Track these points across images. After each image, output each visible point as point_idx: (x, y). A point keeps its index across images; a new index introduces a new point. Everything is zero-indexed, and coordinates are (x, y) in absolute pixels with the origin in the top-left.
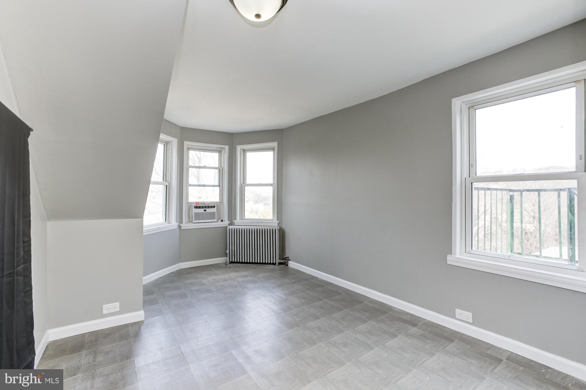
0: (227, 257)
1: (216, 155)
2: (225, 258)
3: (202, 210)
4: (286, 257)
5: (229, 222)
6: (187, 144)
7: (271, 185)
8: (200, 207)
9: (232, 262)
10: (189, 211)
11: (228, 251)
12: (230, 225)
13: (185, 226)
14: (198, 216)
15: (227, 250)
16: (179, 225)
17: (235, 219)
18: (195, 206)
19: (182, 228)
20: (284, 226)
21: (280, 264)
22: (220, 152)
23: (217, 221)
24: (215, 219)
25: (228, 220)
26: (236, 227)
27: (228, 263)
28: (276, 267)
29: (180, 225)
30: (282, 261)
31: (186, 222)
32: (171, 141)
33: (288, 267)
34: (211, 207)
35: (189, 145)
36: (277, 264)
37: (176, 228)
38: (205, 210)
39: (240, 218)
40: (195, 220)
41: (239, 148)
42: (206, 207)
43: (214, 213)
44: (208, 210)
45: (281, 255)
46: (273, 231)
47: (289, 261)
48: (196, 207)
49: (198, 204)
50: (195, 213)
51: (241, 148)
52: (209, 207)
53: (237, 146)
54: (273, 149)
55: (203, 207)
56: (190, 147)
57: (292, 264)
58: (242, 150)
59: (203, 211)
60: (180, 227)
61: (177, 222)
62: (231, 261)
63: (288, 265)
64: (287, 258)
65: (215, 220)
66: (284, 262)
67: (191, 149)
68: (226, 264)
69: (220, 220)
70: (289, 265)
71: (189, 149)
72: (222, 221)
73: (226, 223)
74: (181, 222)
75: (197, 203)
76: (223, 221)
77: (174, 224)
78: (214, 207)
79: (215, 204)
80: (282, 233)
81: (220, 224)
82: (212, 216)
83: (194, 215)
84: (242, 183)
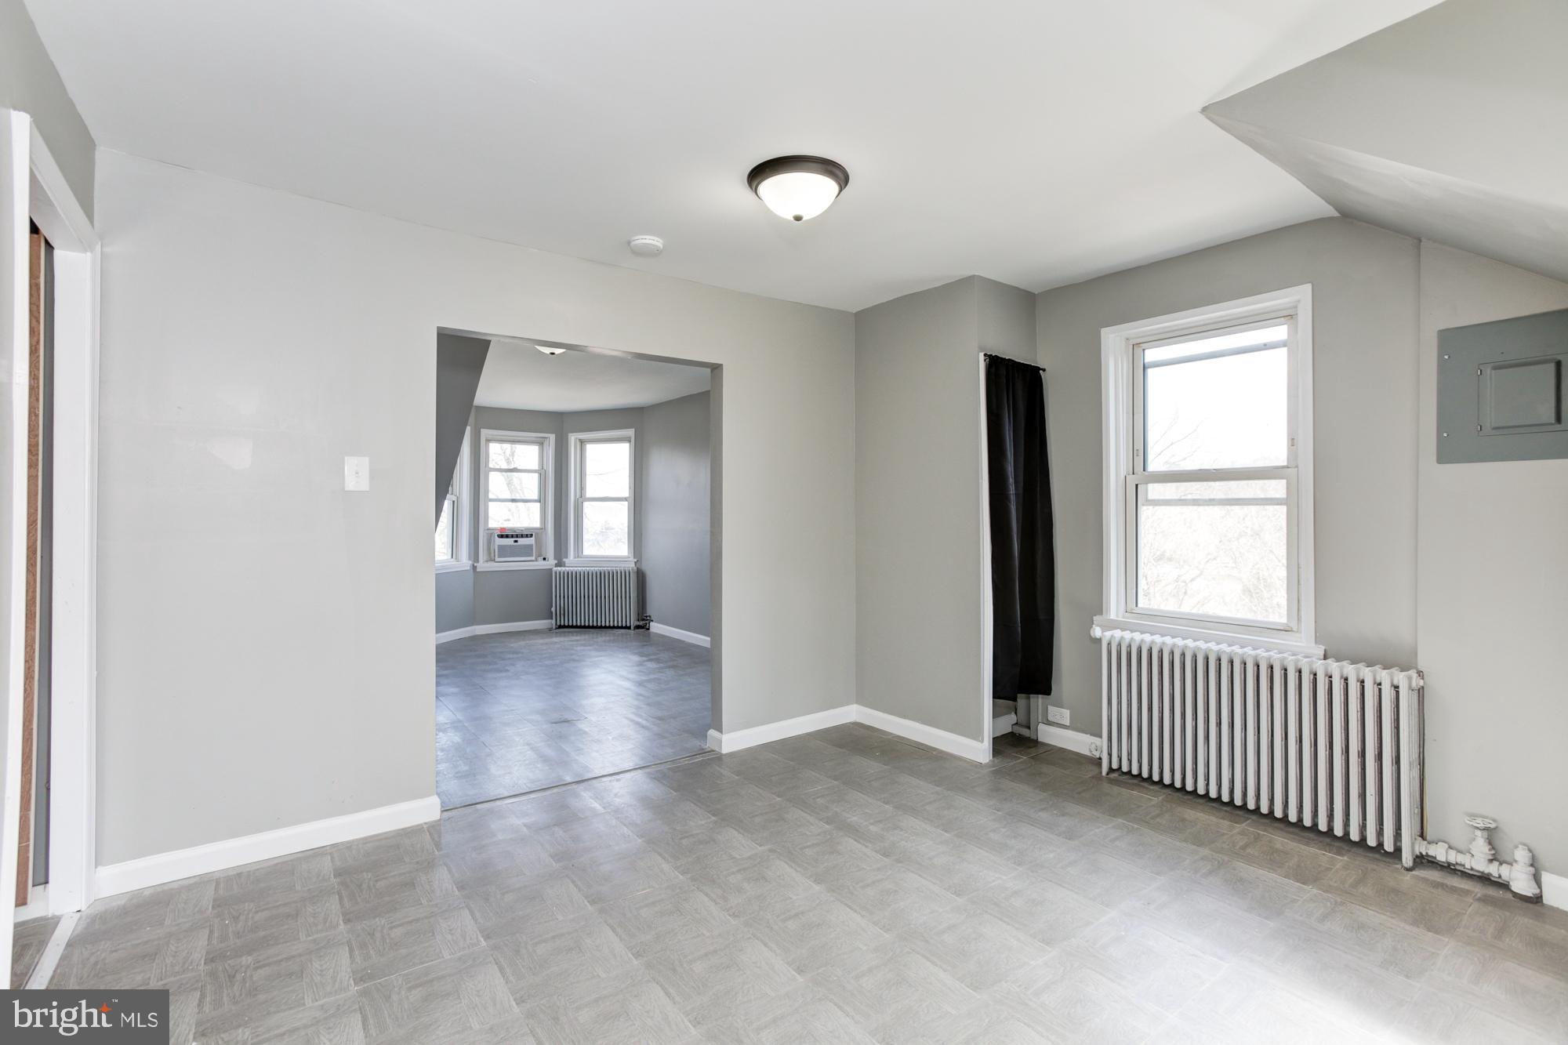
0: (552, 619)
1: (534, 450)
2: (550, 621)
3: (510, 541)
4: (646, 616)
5: (556, 562)
6: (485, 433)
7: (625, 499)
8: (507, 536)
9: (560, 627)
10: (489, 542)
11: (553, 609)
12: (556, 566)
13: (483, 566)
14: (504, 551)
15: (552, 606)
17: (567, 555)
18: (500, 533)
19: (478, 570)
20: (647, 568)
21: (637, 627)
22: (541, 444)
23: (536, 560)
24: (532, 556)
25: (555, 559)
26: (570, 570)
27: (554, 628)
28: (631, 632)
29: (475, 564)
30: (641, 623)
31: (484, 560)
33: (649, 634)
34: (527, 536)
35: (490, 434)
36: (632, 628)
37: (469, 568)
38: (516, 541)
39: (575, 554)
40: (499, 556)
41: (573, 438)
42: (517, 536)
43: (531, 546)
44: (521, 541)
45: (640, 614)
46: (624, 574)
47: (651, 623)
48: (501, 536)
49: (504, 531)
50: (499, 546)
51: (577, 438)
52: (522, 536)
53: (570, 435)
54: (627, 439)
55: (512, 536)
56: (490, 437)
57: (656, 627)
58: (578, 440)
59: (513, 543)
60: (474, 568)
61: (470, 559)
62: (558, 624)
63: (649, 629)
64: (648, 618)
65: (533, 558)
66: (643, 624)
67: (492, 441)
68: (550, 629)
69: (540, 558)
70: (652, 630)
71: (488, 441)
72: (544, 559)
73: (551, 562)
74: (476, 559)
75: (502, 529)
76: (546, 559)
77: (465, 562)
78: (531, 536)
79: (533, 530)
80: (641, 577)
81: (541, 564)
82: (527, 551)
83: (499, 550)
84: (578, 496)
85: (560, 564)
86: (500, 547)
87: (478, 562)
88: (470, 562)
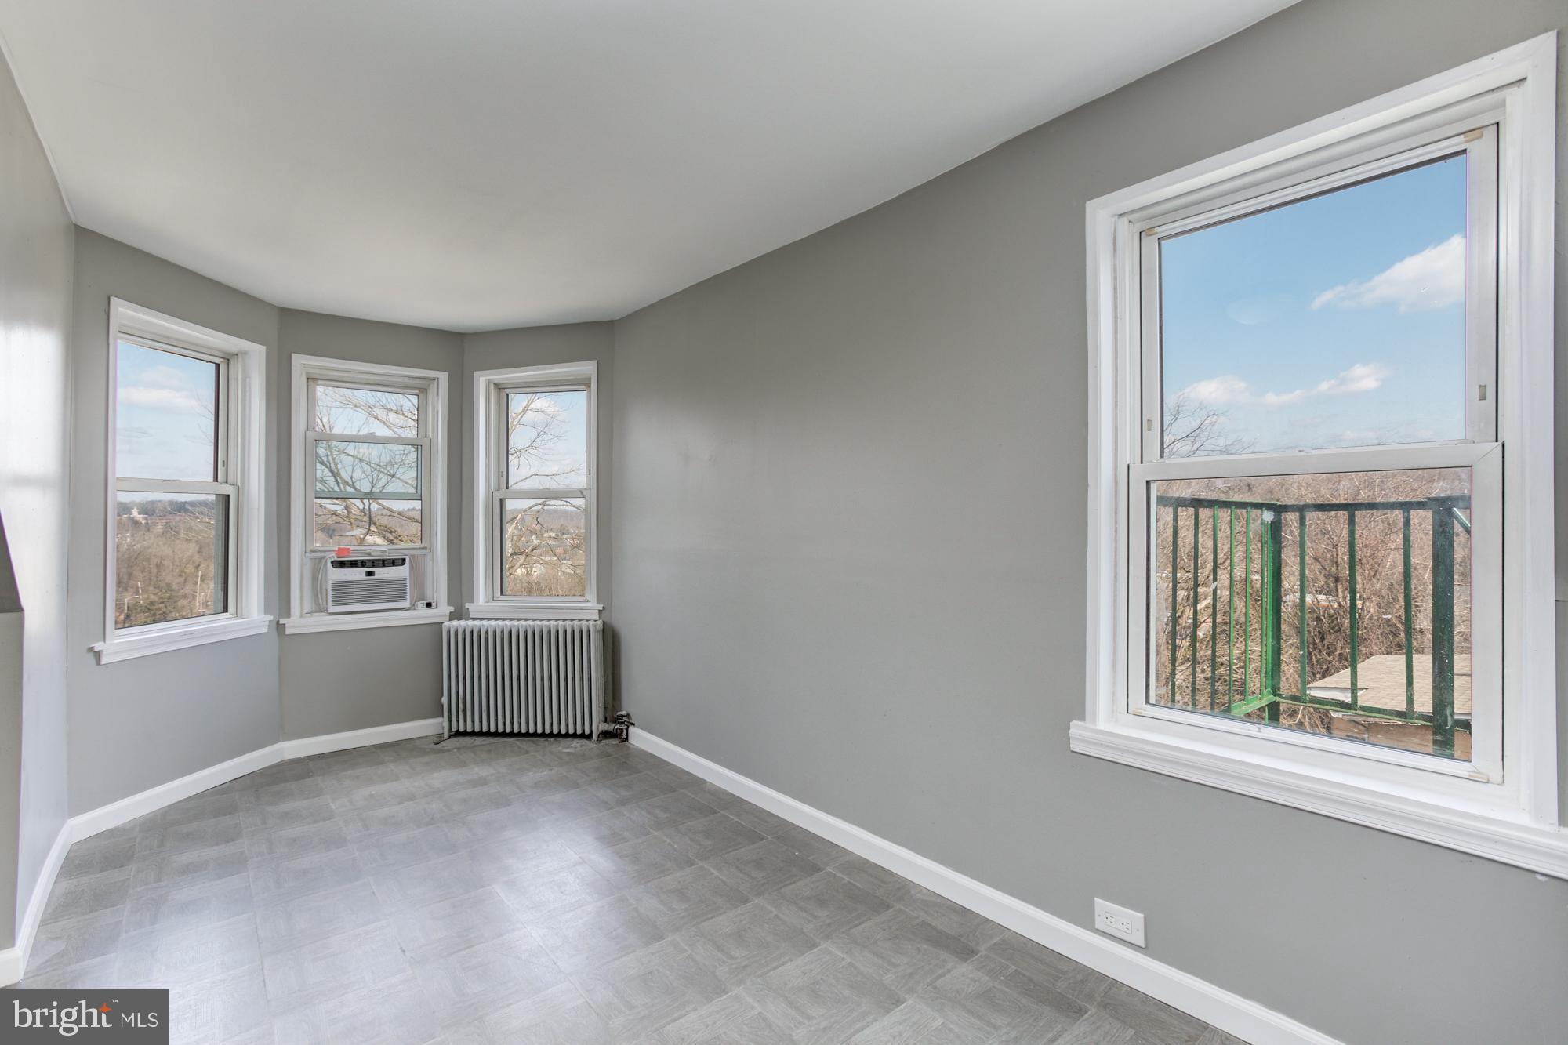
0: (442, 715)
1: (409, 402)
2: (438, 720)
3: (359, 574)
4: (622, 716)
5: (452, 609)
6: (301, 364)
7: (581, 493)
8: (353, 564)
9: (458, 734)
10: (316, 578)
11: (444, 700)
12: (453, 616)
13: (296, 623)
14: (344, 593)
15: (442, 695)
16: (278, 622)
17: (472, 601)
18: (336, 559)
19: (288, 631)
20: (618, 621)
21: (605, 735)
22: (422, 390)
23: (413, 607)
24: (404, 599)
25: (449, 604)
26: (478, 623)
27: (446, 735)
28: (591, 745)
29: (282, 621)
30: (611, 727)
31: (305, 611)
32: (245, 353)
33: (628, 748)
34: (393, 563)
35: (314, 367)
36: (595, 737)
37: (265, 630)
38: (370, 574)
39: (487, 595)
40: (335, 604)
41: (482, 381)
42: (374, 563)
43: (402, 581)
44: (381, 573)
45: (610, 706)
46: (580, 636)
47: (631, 728)
48: (340, 564)
49: (346, 555)
50: (334, 583)
51: (489, 381)
52: (384, 563)
53: (476, 373)
54: (583, 383)
55: (363, 564)
56: (316, 372)
57: (640, 738)
58: (492, 386)
59: (363, 577)
60: (280, 627)
62: (454, 729)
63: (627, 740)
64: (625, 719)
65: (407, 604)
66: (616, 729)
67: (320, 382)
68: (438, 740)
69: (421, 604)
70: (633, 740)
71: (312, 380)
72: (429, 605)
73: (444, 609)
74: (285, 609)
75: (342, 551)
76: (434, 605)
77: (254, 619)
78: (402, 562)
79: (406, 552)
80: (611, 640)
81: (421, 615)
82: (395, 590)
83: (333, 588)
84: (493, 487)
85: (460, 615)
86: (339, 586)
87: (288, 615)
88: (271, 618)
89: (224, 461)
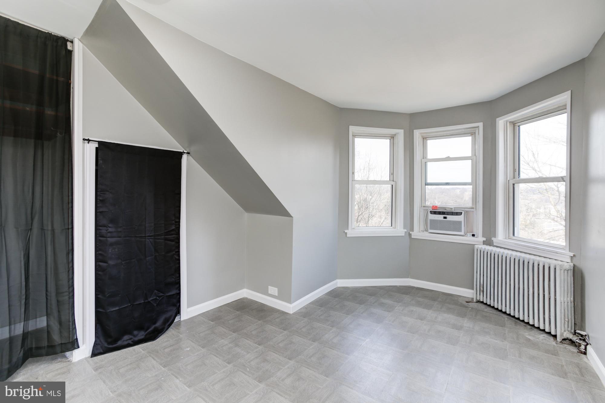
0: (473, 289)
3: (440, 217)
4: (581, 335)
5: (485, 239)
7: (562, 180)
8: (440, 213)
9: (479, 302)
10: (424, 216)
11: (475, 283)
12: (484, 243)
13: (417, 233)
14: (434, 225)
16: (409, 232)
17: (495, 236)
18: (431, 210)
19: (412, 237)
20: (584, 267)
21: (567, 341)
23: (465, 235)
24: (460, 230)
25: (483, 236)
26: (498, 250)
27: (475, 300)
29: (411, 233)
30: (574, 339)
31: (421, 230)
32: (397, 134)
34: (456, 214)
35: (426, 133)
36: (559, 339)
37: (403, 235)
38: (445, 218)
39: (505, 236)
40: (430, 229)
41: (501, 122)
42: (447, 213)
43: (460, 223)
44: (450, 218)
45: (579, 324)
47: (589, 347)
48: (435, 213)
49: (436, 209)
50: (430, 220)
52: (452, 214)
53: (498, 119)
54: (564, 108)
55: (443, 213)
59: (442, 219)
60: (410, 235)
61: (404, 228)
62: (478, 299)
63: (585, 353)
65: (462, 233)
66: (576, 342)
69: (470, 235)
70: (588, 356)
71: (425, 138)
72: (473, 235)
73: (480, 239)
74: (412, 228)
75: (435, 207)
76: (476, 235)
77: (400, 230)
78: (460, 214)
79: (463, 209)
80: (580, 279)
81: (469, 239)
82: (457, 226)
83: (430, 222)
84: (509, 178)
85: (488, 242)
86: (432, 221)
87: (413, 230)
88: (406, 230)
89: (392, 173)
